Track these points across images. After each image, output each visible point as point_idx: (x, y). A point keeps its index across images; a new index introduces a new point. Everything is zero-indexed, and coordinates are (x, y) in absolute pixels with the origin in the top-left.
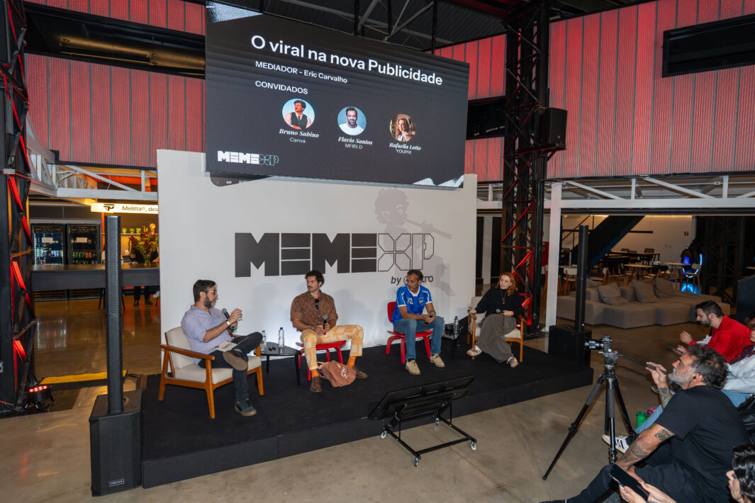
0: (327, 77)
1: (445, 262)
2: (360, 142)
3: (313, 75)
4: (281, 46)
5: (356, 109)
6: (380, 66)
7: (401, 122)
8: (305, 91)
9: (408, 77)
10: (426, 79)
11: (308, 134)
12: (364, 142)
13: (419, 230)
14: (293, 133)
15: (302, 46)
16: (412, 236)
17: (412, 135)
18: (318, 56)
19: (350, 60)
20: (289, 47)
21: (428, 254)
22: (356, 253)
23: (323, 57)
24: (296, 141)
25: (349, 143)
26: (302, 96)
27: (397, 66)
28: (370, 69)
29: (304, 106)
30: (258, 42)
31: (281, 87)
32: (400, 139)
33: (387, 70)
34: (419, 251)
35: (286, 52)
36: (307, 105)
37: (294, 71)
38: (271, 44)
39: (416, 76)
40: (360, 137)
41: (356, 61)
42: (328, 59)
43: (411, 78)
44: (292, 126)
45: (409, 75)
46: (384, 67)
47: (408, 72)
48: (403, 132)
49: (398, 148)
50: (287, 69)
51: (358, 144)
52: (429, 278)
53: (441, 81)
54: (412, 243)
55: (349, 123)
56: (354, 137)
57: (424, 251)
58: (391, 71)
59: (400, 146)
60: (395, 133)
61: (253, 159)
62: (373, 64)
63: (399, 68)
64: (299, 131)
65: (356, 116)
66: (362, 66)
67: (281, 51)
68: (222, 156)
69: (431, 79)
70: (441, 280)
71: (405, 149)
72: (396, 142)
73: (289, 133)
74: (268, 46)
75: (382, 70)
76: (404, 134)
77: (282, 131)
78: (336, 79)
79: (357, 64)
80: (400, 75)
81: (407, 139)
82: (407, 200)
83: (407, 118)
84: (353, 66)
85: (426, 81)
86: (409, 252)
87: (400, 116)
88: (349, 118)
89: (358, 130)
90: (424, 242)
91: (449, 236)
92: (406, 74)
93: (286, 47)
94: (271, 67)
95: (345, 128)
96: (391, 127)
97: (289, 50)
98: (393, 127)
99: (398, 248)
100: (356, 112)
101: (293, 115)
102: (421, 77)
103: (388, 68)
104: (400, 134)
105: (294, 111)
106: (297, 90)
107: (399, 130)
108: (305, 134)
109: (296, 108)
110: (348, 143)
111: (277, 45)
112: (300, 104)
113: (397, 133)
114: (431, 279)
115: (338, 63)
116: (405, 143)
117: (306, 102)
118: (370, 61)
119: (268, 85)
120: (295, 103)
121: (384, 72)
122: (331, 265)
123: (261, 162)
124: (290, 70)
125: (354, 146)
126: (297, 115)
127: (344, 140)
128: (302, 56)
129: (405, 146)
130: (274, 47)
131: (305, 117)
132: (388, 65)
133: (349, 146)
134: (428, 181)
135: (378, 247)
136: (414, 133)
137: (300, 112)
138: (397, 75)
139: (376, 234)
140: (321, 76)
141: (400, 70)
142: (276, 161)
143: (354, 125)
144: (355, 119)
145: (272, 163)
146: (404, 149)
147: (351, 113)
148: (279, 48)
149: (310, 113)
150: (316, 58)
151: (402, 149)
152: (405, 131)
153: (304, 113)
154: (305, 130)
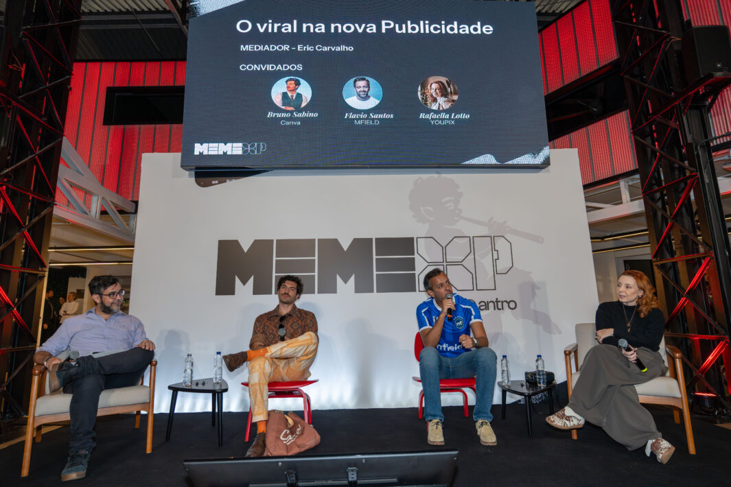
0: (326, 49)
1: (536, 278)
2: (376, 116)
3: (309, 48)
4: (270, 25)
5: (367, 78)
6: (397, 26)
7: (434, 86)
8: (299, 67)
9: (439, 31)
10: (466, 30)
11: (304, 114)
12: (381, 116)
13: (484, 231)
14: (284, 115)
15: (295, 22)
16: (472, 241)
17: (453, 101)
18: (315, 28)
19: (357, 25)
20: (279, 24)
21: (503, 265)
22: (382, 265)
23: (321, 28)
24: (288, 123)
25: (360, 119)
26: (296, 73)
27: (422, 22)
28: (384, 31)
29: (298, 84)
30: (244, 26)
31: (269, 67)
32: (435, 107)
33: (409, 28)
34: (486, 263)
35: (275, 31)
36: (302, 81)
37: (286, 48)
38: (259, 25)
39: (452, 29)
40: (375, 110)
41: (363, 26)
42: (328, 28)
43: (444, 32)
44: (283, 107)
45: (441, 29)
46: (404, 26)
47: (439, 27)
48: (438, 98)
49: (432, 119)
50: (277, 48)
51: (373, 120)
52: (508, 303)
53: (491, 29)
54: (472, 250)
55: (359, 95)
56: (368, 112)
57: (495, 261)
58: (413, 29)
59: (435, 116)
60: (426, 101)
61: (235, 149)
62: (387, 24)
63: (425, 24)
64: (292, 112)
65: (368, 86)
66: (372, 28)
67: (270, 30)
68: (199, 149)
69: (476, 29)
70: (532, 306)
71: (445, 119)
72: (429, 111)
73: (279, 115)
74: (255, 27)
75: (401, 28)
76: (441, 100)
77: (270, 115)
78: (338, 49)
79: (366, 28)
80: (427, 31)
81: (446, 106)
82: (459, 191)
83: (444, 80)
84: (360, 31)
85: (467, 32)
86: (469, 263)
87: (432, 80)
88: (358, 90)
89: (373, 102)
90: (493, 249)
91: (537, 239)
92: (436, 29)
93: (276, 26)
94: (257, 48)
95: (353, 101)
96: (419, 93)
97: (279, 28)
98: (423, 94)
99: (450, 258)
100: (368, 81)
101: (285, 95)
102: (459, 29)
103: (410, 26)
104: (435, 100)
105: (285, 90)
106: (289, 67)
107: (432, 96)
108: (300, 115)
109: (288, 87)
110: (357, 120)
111: (265, 25)
112: (293, 82)
113: (429, 100)
114: (512, 305)
115: (340, 31)
116: (444, 111)
117: (300, 79)
118: (383, 22)
119: (255, 67)
120: (287, 82)
121: (404, 31)
122: (346, 281)
123: (245, 151)
124: (280, 48)
125: (367, 122)
126: (290, 94)
127: (352, 116)
128: (295, 31)
129: (443, 115)
130: (262, 27)
131: (299, 96)
132: (409, 22)
133: (360, 122)
134: (489, 159)
135: (416, 256)
136: (455, 97)
137: (295, 90)
138: (422, 31)
139: (412, 239)
140: (319, 48)
141: (427, 26)
142: (263, 149)
143: (366, 97)
144: (366, 89)
145: (258, 151)
146: (442, 120)
147: (361, 83)
148: (267, 28)
149: (305, 91)
150: (312, 31)
151: (439, 119)
152: (442, 96)
153: (298, 91)
154: (300, 110)
